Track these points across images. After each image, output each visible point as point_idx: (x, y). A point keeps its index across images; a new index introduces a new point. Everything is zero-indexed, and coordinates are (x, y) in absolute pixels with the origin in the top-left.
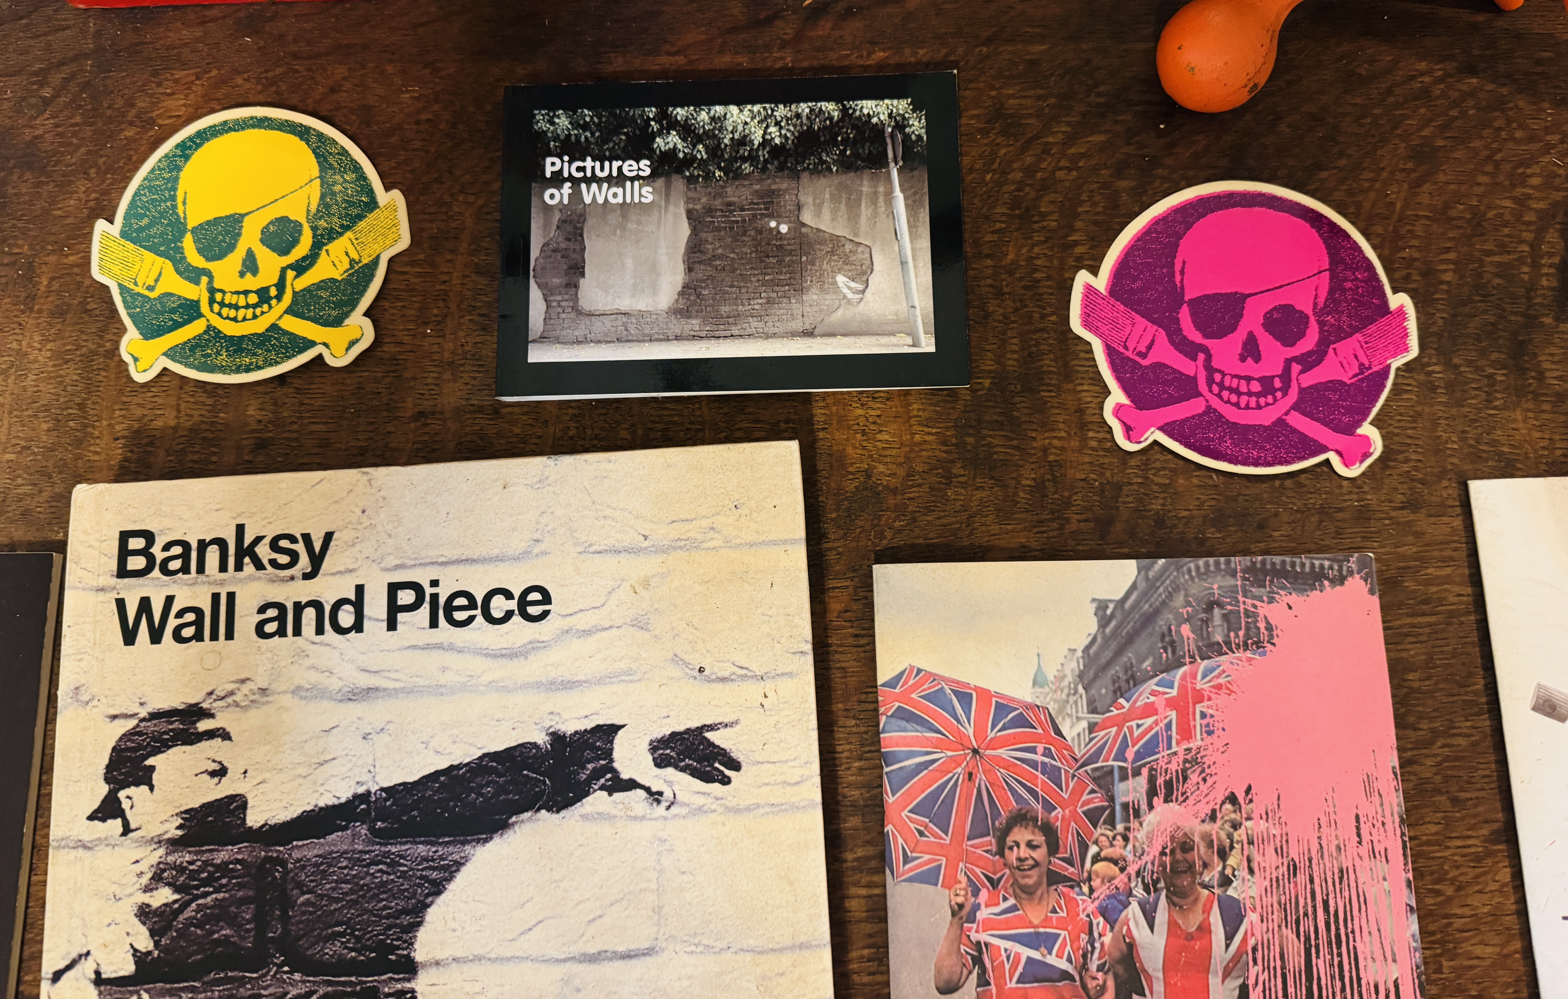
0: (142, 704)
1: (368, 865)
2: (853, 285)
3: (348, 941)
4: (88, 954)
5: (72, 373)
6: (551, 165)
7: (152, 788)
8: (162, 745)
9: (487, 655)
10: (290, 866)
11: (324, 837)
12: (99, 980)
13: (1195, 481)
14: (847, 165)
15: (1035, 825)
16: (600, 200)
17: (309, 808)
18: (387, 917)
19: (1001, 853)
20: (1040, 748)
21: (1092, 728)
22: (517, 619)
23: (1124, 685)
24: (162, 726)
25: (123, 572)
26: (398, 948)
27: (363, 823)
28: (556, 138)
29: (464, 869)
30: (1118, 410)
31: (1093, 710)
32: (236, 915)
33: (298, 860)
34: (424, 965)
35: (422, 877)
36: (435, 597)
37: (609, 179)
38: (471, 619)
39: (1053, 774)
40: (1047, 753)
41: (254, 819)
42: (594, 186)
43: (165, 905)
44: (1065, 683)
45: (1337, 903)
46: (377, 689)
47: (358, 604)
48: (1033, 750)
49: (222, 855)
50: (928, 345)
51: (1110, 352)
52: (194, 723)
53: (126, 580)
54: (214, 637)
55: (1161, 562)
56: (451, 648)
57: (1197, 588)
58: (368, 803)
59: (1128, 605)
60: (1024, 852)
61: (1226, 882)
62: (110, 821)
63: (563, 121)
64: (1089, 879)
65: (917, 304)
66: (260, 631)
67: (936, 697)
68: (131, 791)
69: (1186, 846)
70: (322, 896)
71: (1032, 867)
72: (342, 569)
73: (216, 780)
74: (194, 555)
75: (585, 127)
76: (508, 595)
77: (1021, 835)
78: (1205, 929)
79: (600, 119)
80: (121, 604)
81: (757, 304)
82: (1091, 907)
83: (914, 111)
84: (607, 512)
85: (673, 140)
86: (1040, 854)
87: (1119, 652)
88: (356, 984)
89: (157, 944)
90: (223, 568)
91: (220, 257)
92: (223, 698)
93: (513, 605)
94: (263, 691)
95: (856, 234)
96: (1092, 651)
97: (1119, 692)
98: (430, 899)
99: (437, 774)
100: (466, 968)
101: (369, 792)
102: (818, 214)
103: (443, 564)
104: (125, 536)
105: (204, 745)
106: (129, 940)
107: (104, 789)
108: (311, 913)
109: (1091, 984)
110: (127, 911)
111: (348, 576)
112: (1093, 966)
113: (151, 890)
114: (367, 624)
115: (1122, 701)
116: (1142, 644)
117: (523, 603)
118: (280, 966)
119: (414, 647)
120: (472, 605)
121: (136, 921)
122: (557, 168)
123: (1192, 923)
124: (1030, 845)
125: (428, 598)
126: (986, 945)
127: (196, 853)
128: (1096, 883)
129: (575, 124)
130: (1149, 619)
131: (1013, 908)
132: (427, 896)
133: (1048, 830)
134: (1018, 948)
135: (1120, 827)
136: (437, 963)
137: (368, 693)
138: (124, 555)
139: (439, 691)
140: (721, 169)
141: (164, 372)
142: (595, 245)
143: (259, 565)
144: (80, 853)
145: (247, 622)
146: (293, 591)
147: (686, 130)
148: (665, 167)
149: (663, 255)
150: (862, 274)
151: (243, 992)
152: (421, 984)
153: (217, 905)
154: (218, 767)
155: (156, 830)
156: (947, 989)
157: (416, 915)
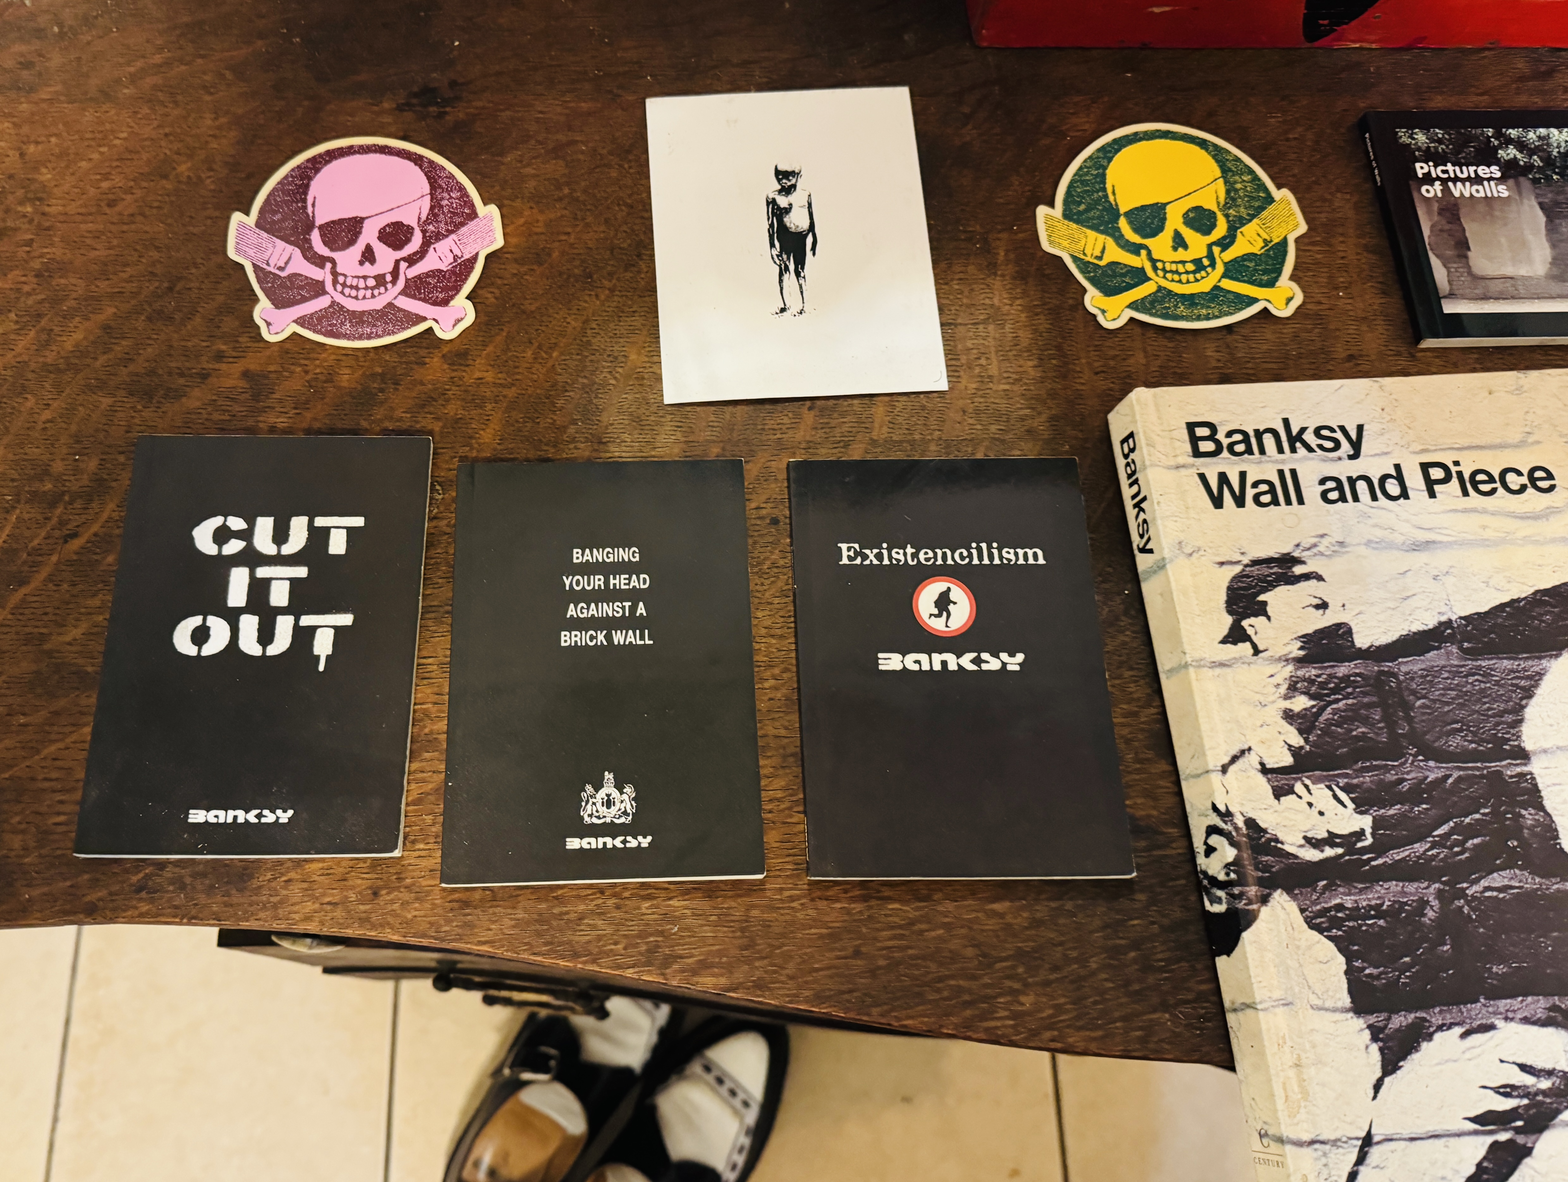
0: (1243, 554)
1: (1466, 676)
3: (1466, 735)
4: (1250, 749)
6: (1421, 168)
7: (1269, 618)
8: (1270, 586)
9: (1516, 517)
10: (1402, 678)
11: (1422, 654)
12: (1265, 770)
17: (1405, 633)
18: (1494, 716)
22: (1531, 490)
24: (1264, 570)
25: (1197, 453)
26: (1509, 740)
27: (1452, 644)
28: (1419, 149)
29: (1545, 678)
32: (1367, 717)
33: (1407, 673)
34: (1535, 753)
35: (1512, 685)
36: (1460, 474)
38: (1493, 491)
41: (1361, 641)
42: (1459, 184)
43: (1305, 709)
46: (1434, 542)
47: (1400, 478)
49: (1342, 670)
52: (1290, 568)
53: (1202, 460)
54: (1288, 502)
56: (1484, 511)
58: (1452, 628)
62: (1240, 645)
63: (1421, 138)
66: (1325, 497)
68: (1252, 620)
70: (1434, 700)
72: (1378, 452)
73: (1321, 611)
74: (1253, 441)
75: (1440, 141)
76: (1519, 473)
80: (1202, 477)
85: (1512, 152)
88: (1483, 769)
89: (1306, 740)
90: (1281, 450)
91: (1154, 233)
92: (1309, 549)
93: (1524, 480)
94: (1341, 544)
98: (1524, 702)
99: (1502, 606)
101: (1450, 621)
103: (1459, 449)
104: (1191, 427)
105: (1303, 584)
106: (1282, 737)
107: (1229, 620)
108: (1429, 714)
111: (1384, 457)
113: (1290, 698)
114: (1411, 493)
117: (1532, 479)
118: (1415, 756)
119: (1455, 510)
120: (1491, 480)
121: (1284, 722)
125: (1454, 475)
127: (1320, 668)
129: (1431, 140)
132: (1521, 699)
136: (1545, 751)
137: (1427, 545)
138: (1194, 440)
139: (1485, 543)
140: (1557, 174)
141: (1132, 320)
142: (1472, 229)
143: (1310, 449)
144: (1218, 671)
145: (1312, 491)
146: (1345, 469)
147: (1521, 145)
148: (1511, 172)
149: (1531, 235)
151: (1391, 777)
152: (1536, 767)
153: (1349, 708)
154: (1320, 602)
155: (1282, 651)
157: (1517, 714)
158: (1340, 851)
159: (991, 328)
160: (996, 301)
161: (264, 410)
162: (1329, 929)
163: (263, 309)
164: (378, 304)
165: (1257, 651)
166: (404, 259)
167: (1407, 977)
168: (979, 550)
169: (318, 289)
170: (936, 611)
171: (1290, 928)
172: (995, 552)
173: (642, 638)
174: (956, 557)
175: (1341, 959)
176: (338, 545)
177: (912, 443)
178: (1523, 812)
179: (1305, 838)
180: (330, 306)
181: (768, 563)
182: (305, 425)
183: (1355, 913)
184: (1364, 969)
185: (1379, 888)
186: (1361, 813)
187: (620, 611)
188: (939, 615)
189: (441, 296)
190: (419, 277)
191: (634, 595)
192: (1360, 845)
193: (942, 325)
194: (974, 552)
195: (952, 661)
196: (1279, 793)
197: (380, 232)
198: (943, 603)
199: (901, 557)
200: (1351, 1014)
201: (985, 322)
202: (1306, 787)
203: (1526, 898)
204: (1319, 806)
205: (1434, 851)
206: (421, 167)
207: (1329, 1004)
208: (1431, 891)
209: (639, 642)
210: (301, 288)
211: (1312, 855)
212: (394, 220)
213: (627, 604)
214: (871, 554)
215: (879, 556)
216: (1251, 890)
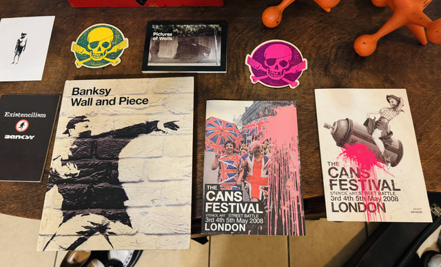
3: (107, 154)
4: (60, 156)
6: (154, 34)
7: (75, 129)
8: (77, 122)
9: (136, 109)
11: (104, 137)
12: (62, 160)
13: (265, 89)
14: (207, 35)
15: (232, 143)
16: (163, 40)
17: (102, 133)
18: (114, 150)
19: (225, 147)
20: (233, 130)
21: (243, 127)
22: (142, 104)
23: (249, 121)
24: (77, 119)
25: (73, 94)
26: (116, 155)
27: (112, 135)
28: (156, 29)
29: (129, 143)
30: (252, 77)
31: (243, 125)
32: (87, 150)
33: (99, 141)
35: (121, 144)
37: (165, 36)
38: (134, 103)
39: (236, 135)
40: (235, 131)
41: (92, 134)
42: (162, 37)
43: (75, 148)
44: (239, 120)
45: (285, 158)
46: (117, 114)
47: (114, 101)
50: (219, 65)
51: (252, 68)
52: (83, 118)
53: (74, 96)
54: (88, 105)
55: (257, 101)
56: (130, 108)
57: (263, 106)
58: (113, 132)
59: (251, 108)
61: (265, 154)
62: (67, 134)
63: (157, 27)
64: (241, 152)
65: (218, 58)
66: (96, 104)
67: (216, 122)
68: (71, 129)
69: (258, 148)
70: (103, 147)
71: (231, 150)
73: (86, 128)
74: (86, 92)
75: (161, 28)
76: (141, 100)
77: (229, 144)
78: (261, 161)
79: (164, 26)
80: (72, 99)
81: (189, 57)
82: (241, 157)
83: (220, 27)
84: (159, 87)
85: (177, 30)
86: (232, 148)
87: (249, 116)
88: (108, 161)
89: (73, 154)
90: (91, 94)
91: (95, 48)
92: (89, 115)
94: (96, 114)
95: (208, 46)
96: (244, 115)
100: (128, 159)
101: (113, 130)
102: (201, 42)
103: (130, 94)
104: (74, 88)
105: (85, 122)
106: (68, 154)
107: (66, 129)
108: (101, 150)
109: (240, 170)
111: (113, 96)
112: (240, 167)
113: (73, 145)
114: (116, 103)
115: (249, 123)
116: (253, 115)
117: (143, 101)
118: (94, 158)
119: (124, 107)
120: (134, 101)
121: (69, 150)
123: (259, 160)
124: (230, 146)
125: (127, 100)
126: (221, 162)
127: (81, 139)
129: (159, 27)
130: (254, 110)
131: (227, 156)
132: (122, 147)
133: (234, 144)
134: (227, 163)
136: (123, 158)
137: (115, 115)
138: (74, 91)
139: (128, 114)
140: (184, 35)
141: (83, 66)
142: (161, 47)
143: (98, 94)
144: (61, 139)
145: (94, 102)
146: (103, 98)
147: (179, 29)
148: (175, 35)
149: (173, 49)
150: (208, 53)
151: (87, 162)
152: (119, 161)
153: (84, 148)
154: (87, 126)
155: (75, 136)
156: (214, 169)
157: (120, 150)
158: (71, 177)
160: (58, 62)
162: (63, 193)
165: (69, 136)
167: (75, 203)
171: (55, 193)
172: (36, 114)
174: (28, 115)
175: (63, 199)
178: (113, 171)
179: (65, 174)
183: (70, 190)
184: (67, 201)
185: (76, 185)
186: (79, 170)
188: (20, 127)
192: (75, 176)
194: (32, 114)
196: (63, 165)
198: (22, 125)
199: (17, 115)
200: (60, 210)
201: (54, 66)
202: (69, 164)
203: (106, 188)
204: (70, 168)
205: (90, 178)
207: (57, 208)
208: (86, 186)
211: (65, 178)
214: (11, 114)
215: (13, 115)
216: (50, 184)
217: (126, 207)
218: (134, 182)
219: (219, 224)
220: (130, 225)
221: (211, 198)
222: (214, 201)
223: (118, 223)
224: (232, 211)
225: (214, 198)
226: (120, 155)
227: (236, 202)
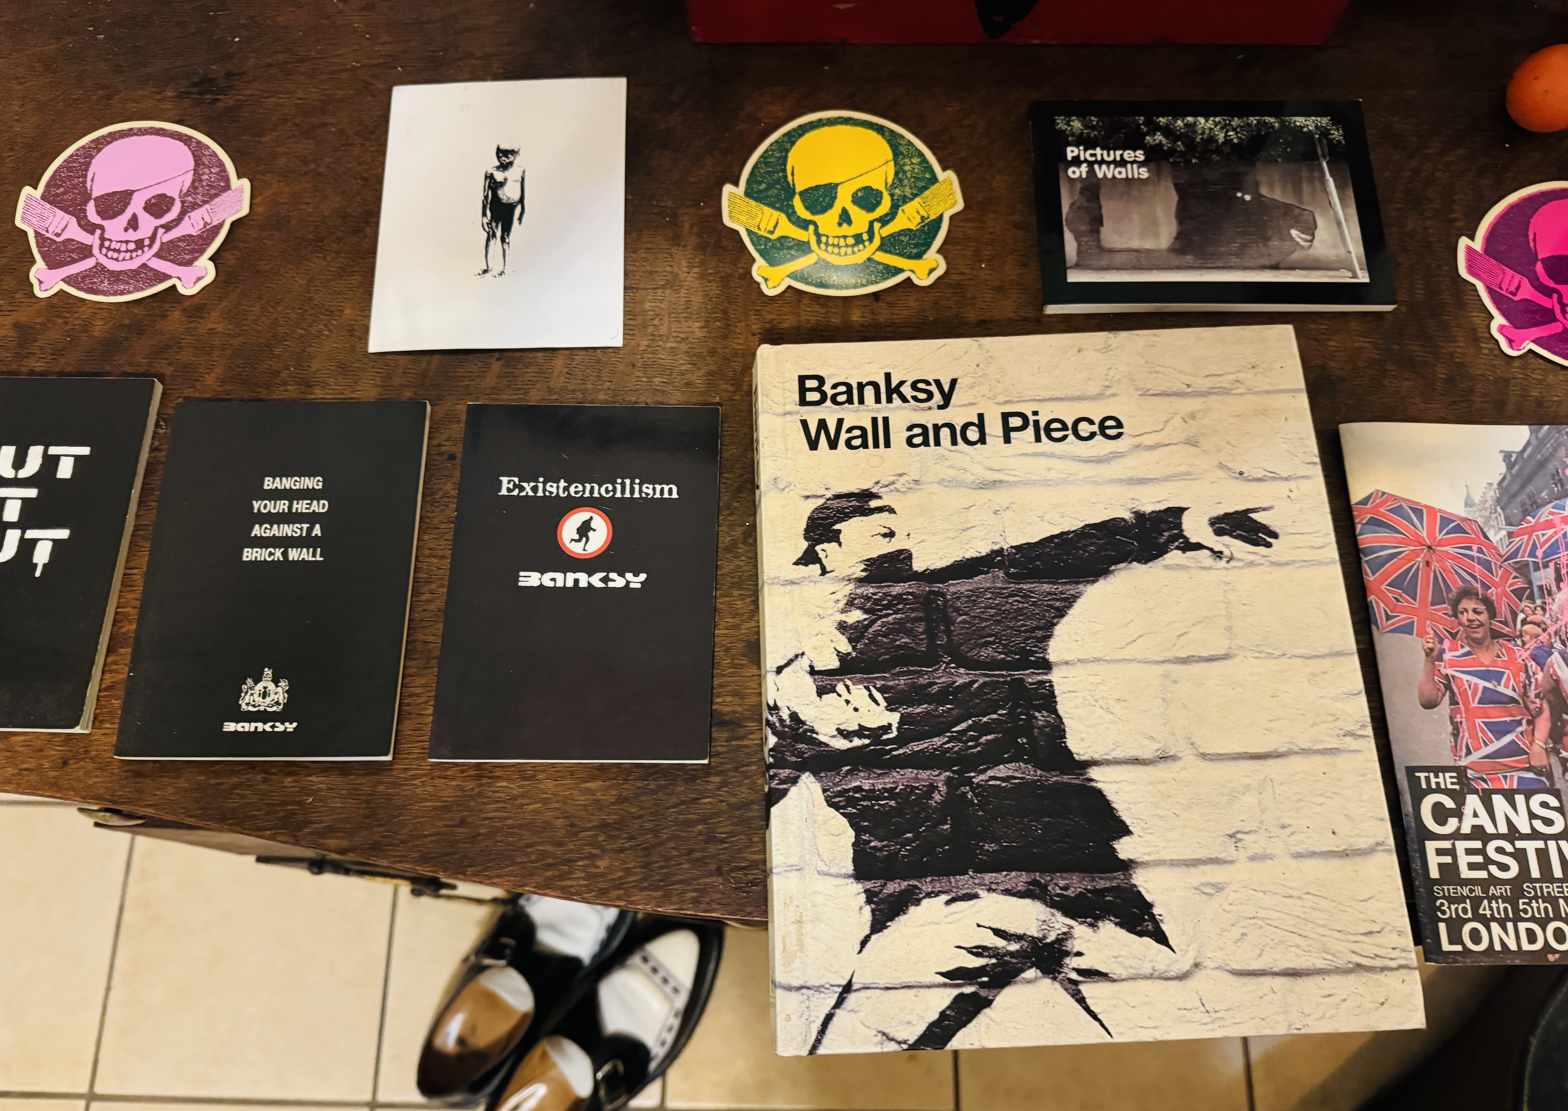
1: (1007, 597)
2: (1303, 236)
3: (998, 647)
4: (803, 654)
5: (714, 289)
6: (1071, 152)
7: (840, 544)
8: (844, 515)
9: (1080, 461)
10: (948, 597)
11: (971, 578)
12: (813, 672)
13: (1561, 378)
14: (1287, 158)
15: (1478, 599)
16: (1109, 176)
17: (959, 559)
18: (1026, 631)
19: (1455, 615)
20: (1475, 547)
21: (1510, 535)
22: (1099, 437)
23: (1529, 508)
24: (844, 503)
25: (803, 402)
26: (1036, 652)
27: (1000, 569)
28: (1073, 134)
29: (1079, 600)
30: (1501, 329)
31: (1509, 523)
32: (912, 630)
33: (955, 593)
34: (1057, 664)
35: (1048, 606)
36: (1036, 423)
37: (1114, 162)
38: (1065, 437)
39: (1487, 565)
40: (1480, 551)
41: (919, 565)
42: (1104, 167)
43: (858, 622)
44: (1488, 505)
46: (1001, 481)
47: (981, 425)
48: (1470, 548)
49: (897, 589)
50: (1364, 278)
51: (1490, 291)
52: (867, 502)
53: (806, 408)
54: (876, 445)
55: (1546, 427)
56: (1052, 455)
58: (1003, 556)
59: (1526, 455)
60: (1472, 616)
62: (811, 566)
63: (1077, 124)
64: (1521, 636)
65: (1352, 250)
66: (909, 442)
67: (1398, 511)
68: (825, 546)
70: (975, 617)
71: (1479, 626)
72: (966, 402)
73: (887, 539)
74: (855, 392)
75: (1093, 128)
76: (1091, 422)
77: (1468, 604)
79: (1103, 122)
80: (804, 423)
81: (1235, 246)
82: (1525, 655)
83: (1333, 124)
84: (1158, 369)
85: (1159, 137)
86: (1484, 617)
87: (1524, 485)
88: (1007, 676)
89: (854, 648)
90: (878, 401)
91: (823, 211)
92: (887, 486)
93: (1095, 428)
94: (916, 482)
95: (1301, 203)
96: (1505, 484)
97: (1526, 513)
98: (1055, 620)
99: (1052, 537)
100: (1089, 666)
101: (1002, 549)
102: (1271, 188)
103: (1039, 401)
104: (802, 379)
105: (876, 516)
106: (833, 645)
107: (805, 545)
108: (967, 628)
109: (1532, 707)
110: (829, 625)
111: (970, 408)
112: (1532, 694)
113: (847, 612)
114: (988, 439)
115: (1529, 518)
116: (1540, 480)
117: (1102, 428)
118: (948, 664)
119: (1026, 455)
120: (1065, 428)
121: (837, 632)
122: (1076, 153)
124: (1475, 611)
125: (1031, 423)
126: (1453, 676)
127: (877, 587)
128: (1526, 638)
129: (1086, 126)
131: (1468, 654)
132: (1054, 618)
134: (1475, 680)
135: (1539, 602)
136: (1067, 663)
137: (994, 484)
138: (803, 390)
139: (1047, 483)
140: (1196, 158)
141: (790, 287)
142: (1108, 207)
143: (904, 399)
144: (789, 588)
145: (899, 435)
146: (931, 417)
147: (1167, 131)
148: (1154, 156)
149: (1160, 213)
150: (1310, 229)
151: (922, 681)
152: (1055, 676)
153: (897, 622)
154: (888, 531)
155: (846, 572)
156: (1430, 705)
157: (1047, 630)
158: (867, 741)
159: (668, 292)
160: (675, 270)
161: (27, 356)
162: (844, 807)
163: (38, 270)
164: (134, 265)
165: (824, 572)
166: (162, 226)
167: (907, 850)
168: (623, 485)
169: (85, 252)
170: (577, 537)
171: (811, 805)
172: (637, 487)
173: (314, 555)
174: (601, 491)
175: (852, 833)
176: (65, 470)
177: (584, 392)
178: (1037, 714)
179: (838, 730)
180: (94, 267)
181: (441, 494)
182: (58, 369)
183: (871, 795)
184: (870, 841)
185: (895, 774)
186: (891, 710)
187: (299, 531)
188: (579, 540)
189: (188, 257)
190: (171, 241)
191: (311, 518)
192: (885, 737)
193: (626, 288)
194: (619, 487)
195: (584, 580)
196: (821, 692)
197: (146, 203)
198: (584, 530)
199: (554, 490)
200: (852, 880)
201: (663, 287)
202: (847, 687)
203: (1025, 786)
204: (855, 703)
205: (950, 745)
206: (189, 146)
207: (834, 870)
208: (940, 778)
209: (311, 559)
210: (73, 251)
211: (842, 744)
212: (159, 193)
213: (305, 526)
214: (528, 487)
215: (535, 489)
216: (784, 773)
217: (1127, 866)
218: (1136, 761)
219: (1494, 926)
220: (1161, 938)
221: (1442, 822)
222: (1457, 835)
223: (1109, 929)
224: (1535, 873)
225: (1452, 824)
226: (1055, 650)
227: (1546, 838)
